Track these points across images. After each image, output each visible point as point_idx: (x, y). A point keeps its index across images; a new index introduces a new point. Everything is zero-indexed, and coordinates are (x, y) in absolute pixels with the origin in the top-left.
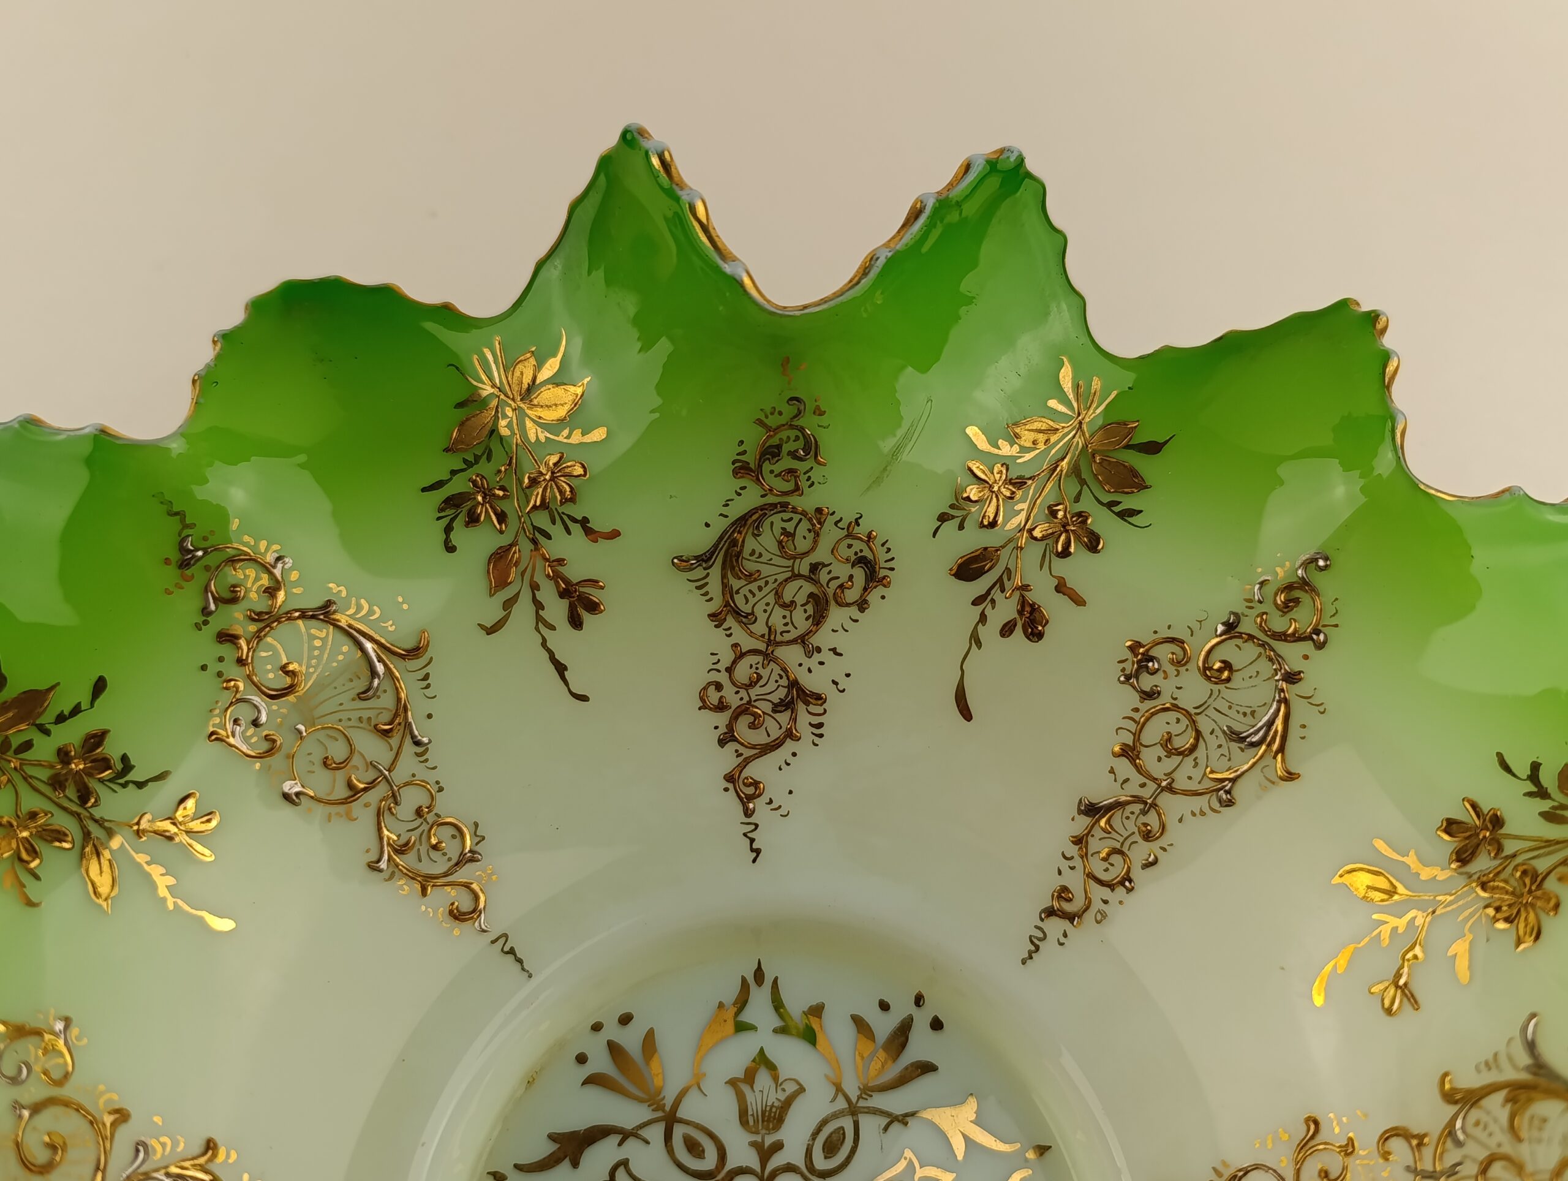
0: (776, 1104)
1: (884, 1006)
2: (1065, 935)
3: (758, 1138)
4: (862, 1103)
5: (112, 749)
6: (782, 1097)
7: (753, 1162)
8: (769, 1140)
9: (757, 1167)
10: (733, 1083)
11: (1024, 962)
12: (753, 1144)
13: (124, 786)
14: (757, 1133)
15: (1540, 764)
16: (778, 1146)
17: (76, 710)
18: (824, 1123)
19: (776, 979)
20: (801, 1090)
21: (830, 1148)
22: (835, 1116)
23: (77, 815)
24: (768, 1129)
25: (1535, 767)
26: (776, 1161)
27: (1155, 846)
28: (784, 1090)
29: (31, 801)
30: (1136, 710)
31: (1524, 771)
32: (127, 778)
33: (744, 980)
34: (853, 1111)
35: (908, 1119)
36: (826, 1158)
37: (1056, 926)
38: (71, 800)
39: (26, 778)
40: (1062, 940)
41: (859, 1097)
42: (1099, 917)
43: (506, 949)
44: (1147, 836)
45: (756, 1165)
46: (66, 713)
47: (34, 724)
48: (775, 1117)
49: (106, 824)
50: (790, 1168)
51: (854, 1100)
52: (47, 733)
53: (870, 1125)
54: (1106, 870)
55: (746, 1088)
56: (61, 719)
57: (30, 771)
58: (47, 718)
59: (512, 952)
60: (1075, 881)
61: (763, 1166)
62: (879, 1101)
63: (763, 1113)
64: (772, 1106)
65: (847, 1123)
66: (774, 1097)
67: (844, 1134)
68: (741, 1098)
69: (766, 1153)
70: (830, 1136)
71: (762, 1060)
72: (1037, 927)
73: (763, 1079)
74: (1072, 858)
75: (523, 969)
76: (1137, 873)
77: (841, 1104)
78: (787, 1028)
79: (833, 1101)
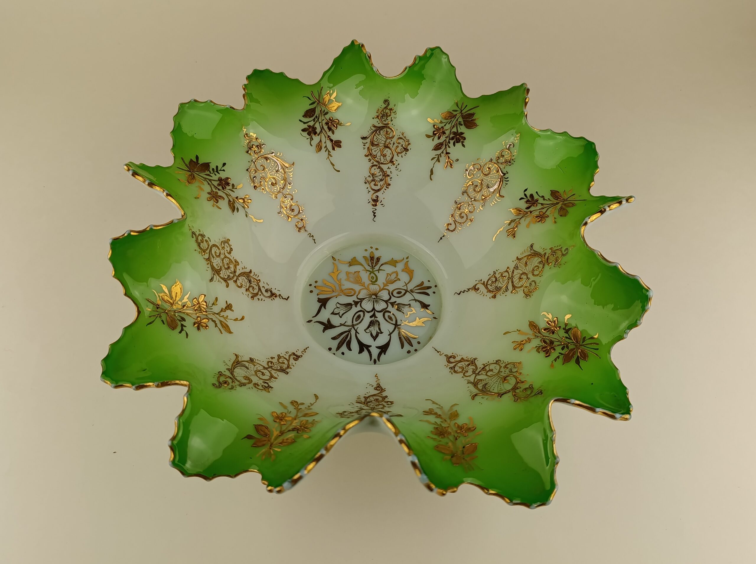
0: (371, 327)
1: (343, 353)
2: (297, 351)
3: (376, 319)
4: (351, 328)
5: (543, 354)
6: (370, 329)
7: (377, 314)
8: (373, 318)
9: (376, 312)
10: (382, 333)
11: (308, 347)
12: (377, 317)
13: (536, 347)
14: (376, 320)
15: (179, 332)
16: (371, 317)
17: (555, 360)
18: (360, 323)
19: (371, 361)
20: (365, 330)
21: (359, 317)
22: (357, 324)
23: (544, 336)
24: (373, 321)
25: (180, 332)
26: (372, 313)
27: (271, 360)
29: (555, 336)
30: (270, 382)
31: (183, 332)
33: (379, 361)
34: (353, 326)
35: (340, 325)
36: (360, 315)
37: (299, 354)
38: (547, 339)
39: (559, 341)
40: (298, 350)
42: (288, 353)
43: (440, 352)
44: (272, 362)
45: (376, 313)
46: (557, 359)
47: (564, 354)
48: (372, 324)
49: (537, 337)
50: (368, 312)
51: (353, 329)
52: (560, 353)
53: (349, 323)
54: (284, 360)
55: (379, 331)
56: (558, 357)
57: (559, 343)
58: (561, 357)
59: (438, 352)
60: (292, 361)
61: (374, 312)
62: (346, 329)
63: (374, 325)
64: (372, 326)
65: (355, 323)
66: (371, 328)
67: (356, 320)
68: (380, 329)
69: (374, 315)
70: (359, 319)
71: (375, 338)
72: (303, 354)
73: (374, 334)
74: (292, 365)
75: (435, 348)
76: (276, 358)
78: (368, 347)
79: (358, 328)
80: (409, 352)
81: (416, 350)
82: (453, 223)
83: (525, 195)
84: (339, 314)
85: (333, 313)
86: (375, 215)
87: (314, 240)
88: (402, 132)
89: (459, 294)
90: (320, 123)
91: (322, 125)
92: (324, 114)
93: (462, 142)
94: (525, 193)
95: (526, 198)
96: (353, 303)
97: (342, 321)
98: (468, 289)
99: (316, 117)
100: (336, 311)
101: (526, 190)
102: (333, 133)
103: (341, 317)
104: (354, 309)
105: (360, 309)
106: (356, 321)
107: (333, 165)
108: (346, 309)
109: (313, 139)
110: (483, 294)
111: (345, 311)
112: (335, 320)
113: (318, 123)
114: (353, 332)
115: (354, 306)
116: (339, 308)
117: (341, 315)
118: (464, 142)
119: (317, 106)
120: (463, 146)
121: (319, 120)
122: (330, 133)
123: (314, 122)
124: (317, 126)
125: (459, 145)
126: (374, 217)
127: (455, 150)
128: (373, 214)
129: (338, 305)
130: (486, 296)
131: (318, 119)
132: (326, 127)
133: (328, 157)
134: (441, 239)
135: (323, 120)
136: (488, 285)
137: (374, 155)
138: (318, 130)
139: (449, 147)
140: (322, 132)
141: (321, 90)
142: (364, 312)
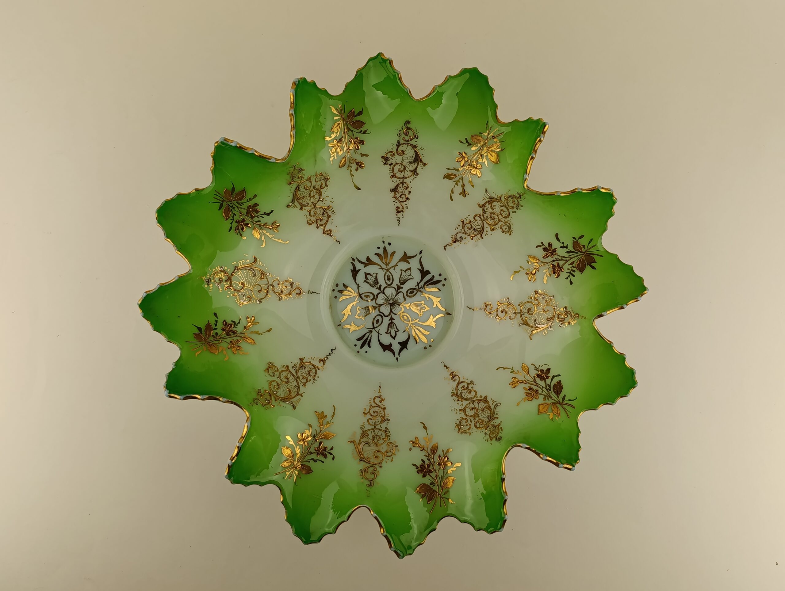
0: (375, 279)
1: (379, 248)
2: (403, 215)
4: (388, 268)
5: (229, 321)
6: (375, 277)
7: (378, 291)
8: (378, 286)
9: (380, 292)
10: (365, 281)
11: (399, 225)
12: (376, 289)
13: (237, 325)
14: (375, 286)
15: (467, 138)
16: (381, 286)
17: (216, 321)
18: (385, 276)
19: (357, 258)
20: (377, 274)
21: (389, 280)
22: (385, 274)
23: (237, 336)
24: (377, 284)
25: (466, 139)
26: (382, 289)
27: (409, 189)
29: (228, 340)
30: (390, 168)
31: (465, 141)
32: (236, 324)
33: (351, 263)
34: (388, 270)
35: (397, 264)
37: (400, 215)
38: (233, 335)
39: (223, 338)
42: (407, 208)
43: (311, 292)
44: (406, 189)
45: (380, 291)
46: (215, 323)
47: (213, 330)
48: (376, 282)
49: (242, 333)
50: (385, 288)
52: (216, 329)
53: (392, 270)
54: (403, 199)
55: (367, 281)
56: (216, 325)
57: (222, 336)
58: (214, 327)
59: (313, 292)
60: (398, 204)
61: (381, 291)
62: (390, 266)
63: (374, 282)
64: (374, 280)
65: (388, 273)
66: (374, 278)
68: (368, 283)
69: (379, 288)
70: (387, 278)
71: (366, 274)
72: (397, 217)
73: (369, 277)
74: (395, 201)
75: (317, 293)
76: (408, 196)
77: (385, 271)
78: (366, 265)
79: (383, 272)
80: (337, 285)
81: (333, 290)
82: (380, 404)
83: (331, 454)
84: (405, 271)
85: (410, 269)
86: (446, 367)
87: (470, 309)
88: (471, 434)
89: (332, 350)
90: (543, 387)
91: (539, 387)
92: (547, 397)
93: (417, 468)
94: (332, 456)
95: (329, 451)
96: (401, 286)
97: (398, 269)
98: (329, 358)
99: (550, 390)
100: (408, 272)
101: (333, 458)
102: (525, 388)
103: (401, 270)
104: (396, 282)
105: (393, 285)
106: (388, 275)
107: (504, 369)
108: (403, 278)
109: (535, 370)
110: (313, 358)
111: (402, 276)
112: (403, 265)
113: (544, 386)
114: (384, 266)
115: (399, 284)
116: (408, 276)
117: (403, 272)
118: (416, 469)
119: (558, 399)
120: (414, 465)
121: (545, 388)
122: (527, 386)
123: (548, 384)
124: (542, 383)
125: (419, 463)
126: (445, 365)
127: (418, 457)
128: (448, 367)
129: (411, 277)
130: (309, 358)
131: (547, 390)
132: (535, 388)
133: (512, 369)
134: (380, 387)
135: (542, 392)
136: (313, 368)
137: (480, 402)
138: (538, 380)
139: (425, 456)
140: (534, 382)
141: (568, 415)
142: (388, 285)
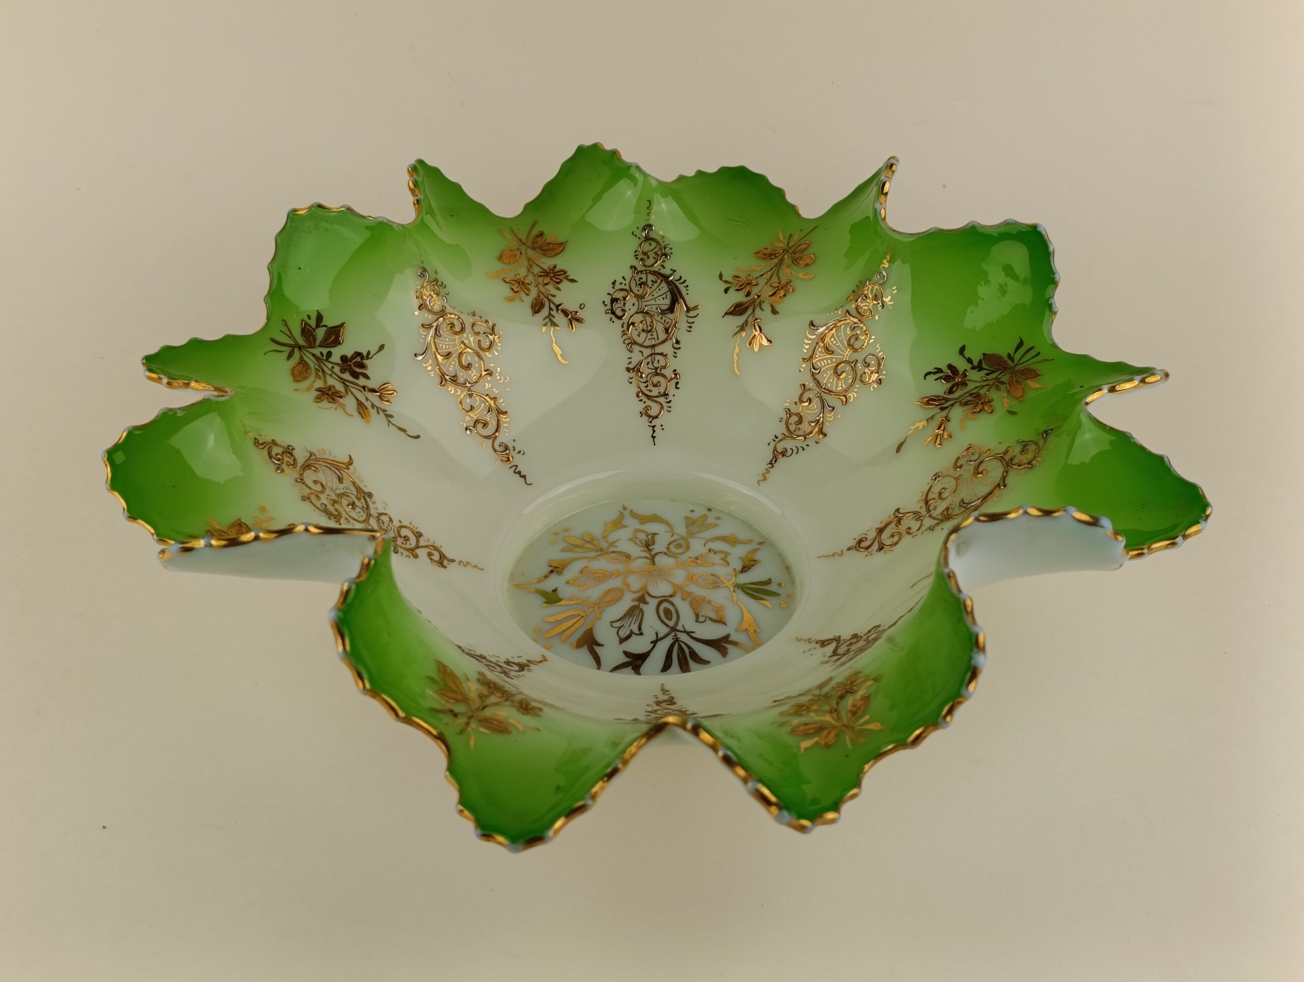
0: (700, 611)
3: (693, 596)
4: (673, 634)
6: (700, 614)
7: (687, 589)
8: (689, 598)
9: (682, 588)
10: (722, 608)
11: (661, 686)
12: (693, 593)
13: (964, 416)
14: (695, 598)
16: (684, 599)
18: (678, 617)
21: (668, 612)
22: (677, 622)
23: (958, 398)
24: (693, 601)
26: (680, 594)
28: (703, 616)
29: (971, 386)
35: (652, 645)
36: (666, 607)
37: (664, 697)
38: (965, 398)
39: (983, 387)
40: (656, 696)
41: (676, 635)
42: (650, 704)
43: (835, 554)
45: (684, 588)
48: (695, 606)
49: (950, 407)
50: (673, 595)
51: (677, 633)
53: (663, 630)
55: (715, 608)
60: (672, 706)
62: (668, 641)
63: (700, 605)
64: (700, 609)
65: (671, 624)
66: (702, 612)
67: (668, 619)
68: (714, 605)
69: (685, 594)
70: (672, 614)
71: (721, 621)
72: (670, 694)
73: (714, 616)
75: (823, 556)
77: (679, 627)
78: (726, 638)
79: (683, 625)
81: (790, 599)
82: (649, 403)
83: (726, 282)
85: (622, 641)
86: (522, 474)
87: (476, 566)
88: (472, 312)
89: (765, 479)
90: (331, 375)
91: (338, 376)
92: (325, 358)
93: (566, 278)
94: (724, 279)
95: (731, 285)
96: (637, 603)
97: (649, 636)
98: (768, 464)
99: (316, 369)
100: (624, 633)
101: (721, 276)
102: (366, 377)
103: (641, 634)
104: (649, 610)
106: (671, 620)
107: (404, 431)
108: (635, 619)
109: (345, 405)
110: (800, 449)
114: (683, 637)
115: (642, 606)
116: (623, 626)
118: (568, 276)
119: (302, 354)
120: (573, 281)
121: (326, 373)
122: (362, 381)
123: (320, 379)
124: (331, 381)
125: (565, 285)
126: (523, 479)
127: (567, 296)
128: (518, 475)
130: (808, 445)
131: (323, 371)
132: (347, 376)
133: (389, 421)
134: (654, 437)
135: (333, 367)
136: (795, 431)
138: (339, 387)
139: (554, 296)
140: (347, 386)
141: (286, 325)
